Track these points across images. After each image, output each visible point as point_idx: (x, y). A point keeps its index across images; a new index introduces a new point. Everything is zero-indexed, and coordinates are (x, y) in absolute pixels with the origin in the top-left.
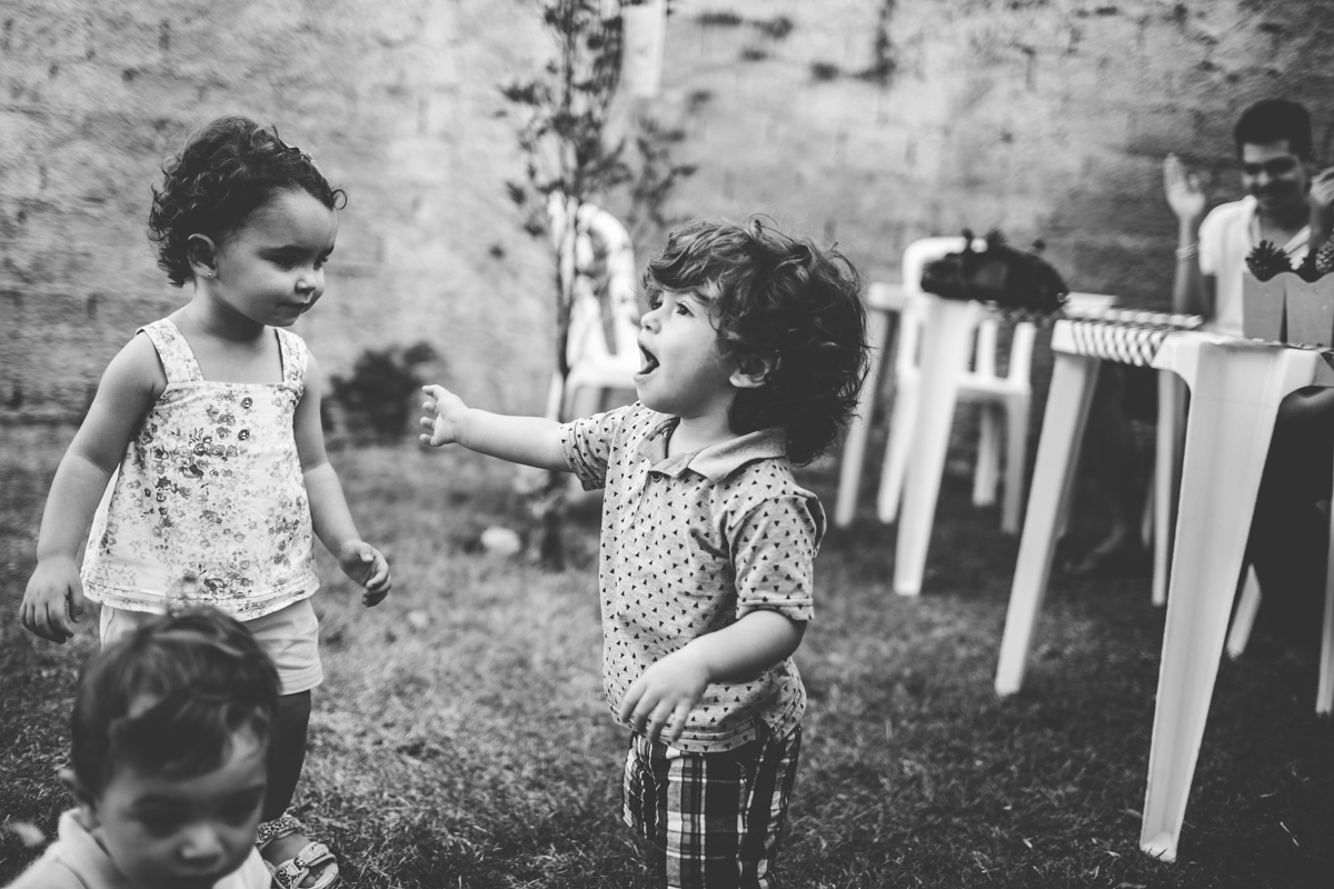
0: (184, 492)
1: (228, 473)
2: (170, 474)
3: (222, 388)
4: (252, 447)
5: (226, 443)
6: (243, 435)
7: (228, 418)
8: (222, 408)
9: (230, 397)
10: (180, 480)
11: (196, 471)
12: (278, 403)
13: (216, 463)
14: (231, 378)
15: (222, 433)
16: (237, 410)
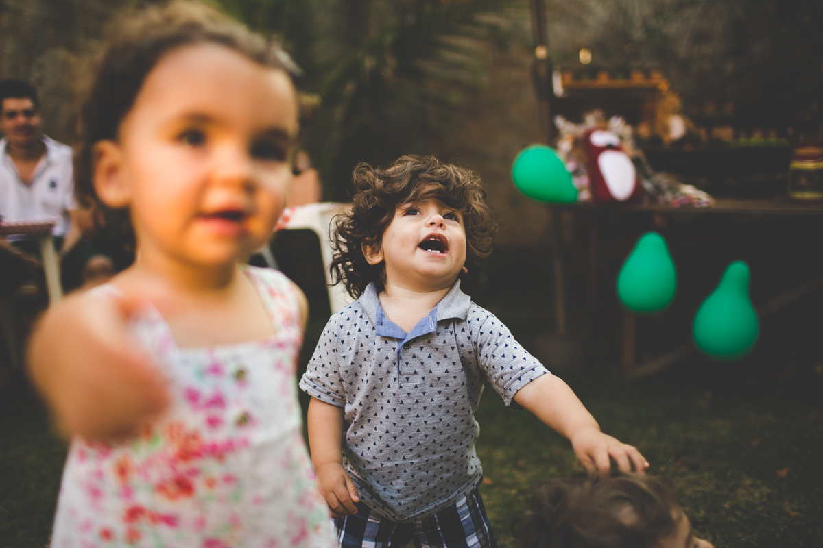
0: (170, 520)
1: (229, 479)
2: (144, 498)
3: (202, 357)
4: (258, 436)
5: (219, 436)
6: (245, 420)
7: (218, 401)
8: (206, 388)
9: (216, 370)
10: (164, 505)
11: (184, 486)
12: (279, 365)
13: (211, 467)
14: (214, 341)
15: (213, 422)
16: (228, 387)
